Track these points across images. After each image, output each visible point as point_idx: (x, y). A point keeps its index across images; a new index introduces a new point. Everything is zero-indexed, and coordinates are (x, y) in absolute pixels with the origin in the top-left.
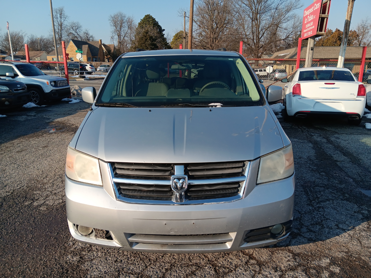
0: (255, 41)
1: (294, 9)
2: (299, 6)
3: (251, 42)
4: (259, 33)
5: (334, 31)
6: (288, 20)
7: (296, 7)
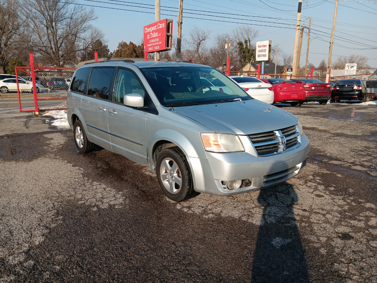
0: (54, 49)
1: (89, 20)
2: (93, 18)
3: (49, 51)
4: (57, 42)
5: (128, 43)
6: (85, 31)
7: (91, 19)
